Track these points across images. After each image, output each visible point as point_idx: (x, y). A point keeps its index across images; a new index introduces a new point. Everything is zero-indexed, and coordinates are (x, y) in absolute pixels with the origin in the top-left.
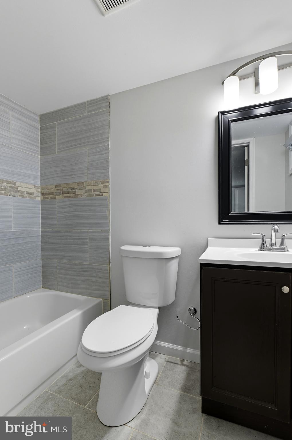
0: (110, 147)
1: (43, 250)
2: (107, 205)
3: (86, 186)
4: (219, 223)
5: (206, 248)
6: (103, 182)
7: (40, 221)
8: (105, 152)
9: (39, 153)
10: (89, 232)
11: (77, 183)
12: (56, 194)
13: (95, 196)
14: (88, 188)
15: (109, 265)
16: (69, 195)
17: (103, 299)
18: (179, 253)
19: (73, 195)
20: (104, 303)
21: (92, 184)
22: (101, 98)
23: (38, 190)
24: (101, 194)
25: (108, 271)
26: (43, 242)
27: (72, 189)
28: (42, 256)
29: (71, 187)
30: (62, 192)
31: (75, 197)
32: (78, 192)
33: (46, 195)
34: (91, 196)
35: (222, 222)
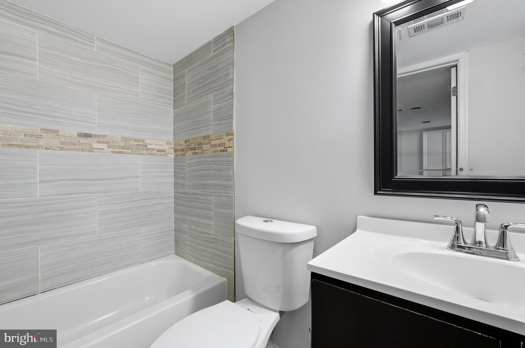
0: (234, 90)
1: (176, 212)
2: (231, 163)
3: (212, 140)
4: (376, 193)
5: (354, 230)
6: (228, 135)
7: (172, 180)
8: (230, 97)
9: (173, 106)
10: (215, 195)
11: (204, 137)
12: (186, 151)
13: (220, 152)
14: (213, 143)
15: (233, 238)
16: (196, 151)
17: (227, 280)
18: (315, 234)
19: (200, 151)
20: (228, 284)
21: (217, 138)
22: (226, 31)
23: (170, 146)
24: (225, 149)
25: (232, 245)
26: (176, 203)
27: (199, 145)
28: (174, 218)
29: (198, 142)
30: (191, 148)
31: (202, 153)
32: (205, 147)
33: (178, 152)
34: (216, 151)
35: (379, 192)
